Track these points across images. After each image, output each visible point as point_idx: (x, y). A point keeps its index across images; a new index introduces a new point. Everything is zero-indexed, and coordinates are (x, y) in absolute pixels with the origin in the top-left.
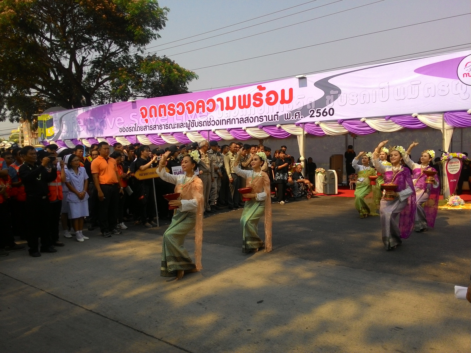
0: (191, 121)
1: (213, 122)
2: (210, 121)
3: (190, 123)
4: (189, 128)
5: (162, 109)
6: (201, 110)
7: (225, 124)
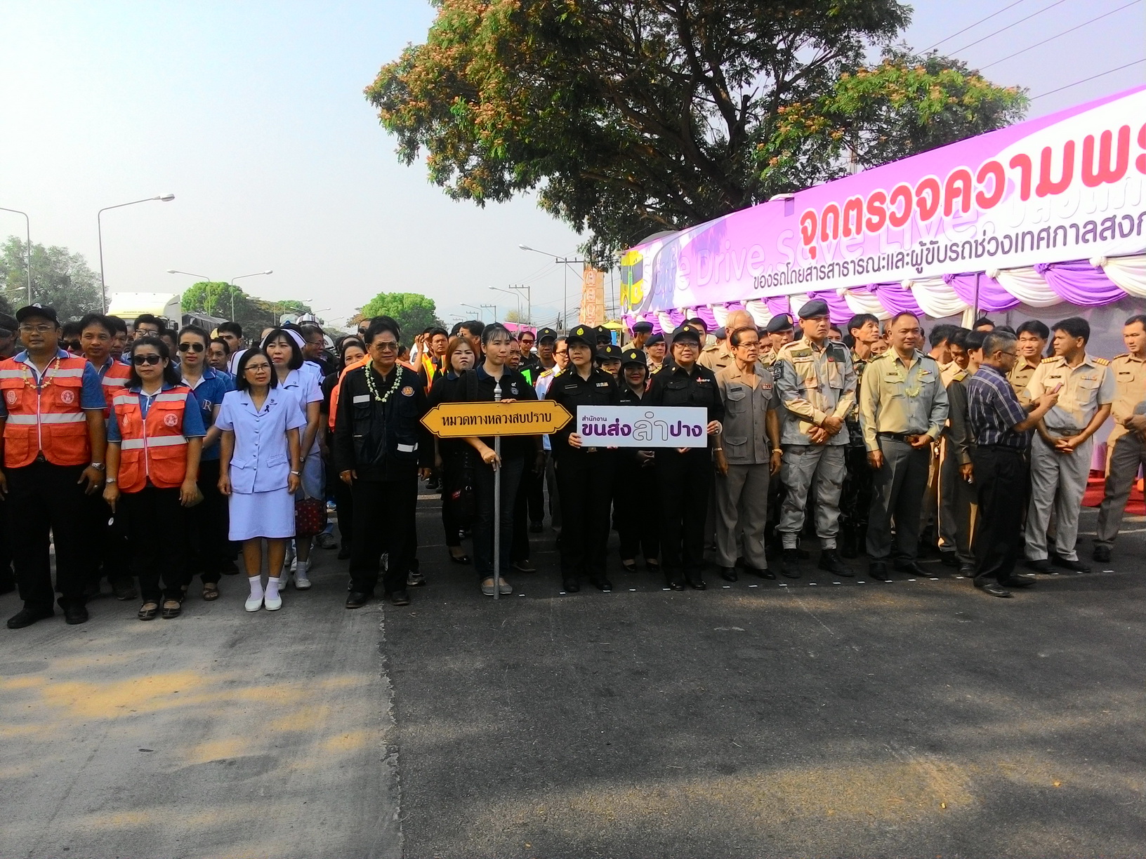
0: (925, 244)
1: (993, 242)
2: (984, 240)
3: (922, 250)
4: (920, 267)
5: (853, 213)
6: (957, 202)
7: (1032, 248)
